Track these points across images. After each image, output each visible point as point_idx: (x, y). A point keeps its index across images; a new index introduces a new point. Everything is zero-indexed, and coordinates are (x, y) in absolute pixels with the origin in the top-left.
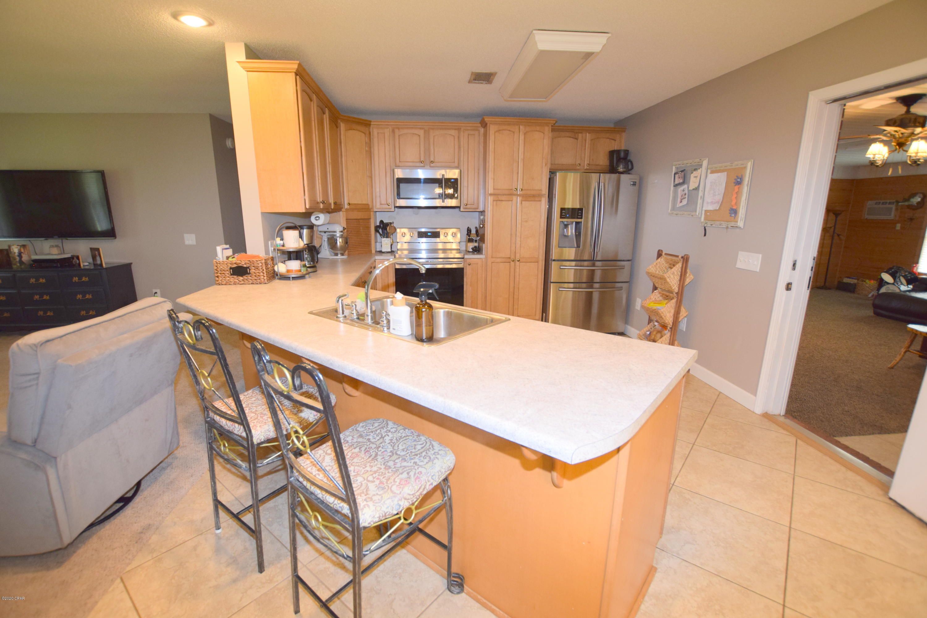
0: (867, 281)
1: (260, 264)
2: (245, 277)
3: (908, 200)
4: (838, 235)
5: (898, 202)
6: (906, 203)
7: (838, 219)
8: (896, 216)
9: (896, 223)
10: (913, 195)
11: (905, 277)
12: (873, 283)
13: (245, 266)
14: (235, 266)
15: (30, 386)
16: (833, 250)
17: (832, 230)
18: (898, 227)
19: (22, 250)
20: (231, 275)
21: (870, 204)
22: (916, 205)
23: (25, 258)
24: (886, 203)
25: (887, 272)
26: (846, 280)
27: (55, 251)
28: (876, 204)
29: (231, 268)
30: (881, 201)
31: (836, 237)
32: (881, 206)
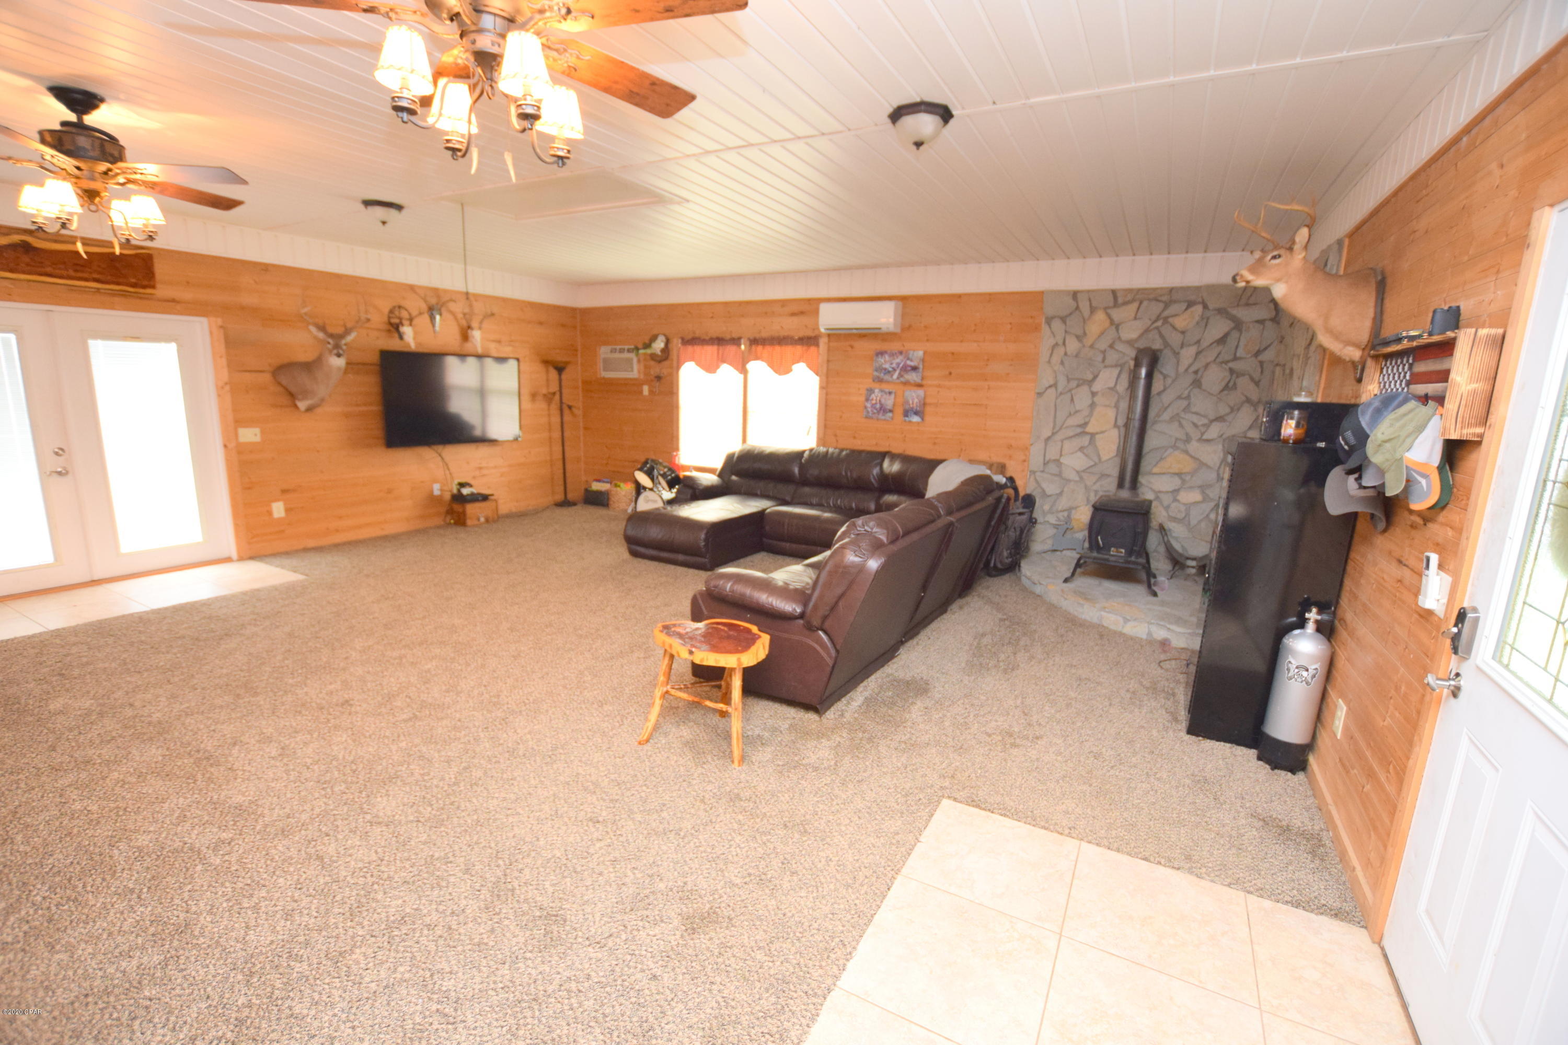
0: (622, 485)
3: (647, 346)
4: (570, 407)
5: (637, 349)
6: (649, 351)
7: (564, 376)
8: (639, 372)
9: (643, 384)
10: (654, 338)
11: (664, 476)
12: (626, 489)
16: (567, 434)
17: (557, 397)
18: (646, 390)
21: (604, 351)
22: (659, 353)
24: (621, 351)
25: (641, 469)
26: (596, 486)
28: (611, 352)
30: (618, 347)
31: (566, 411)
32: (617, 355)
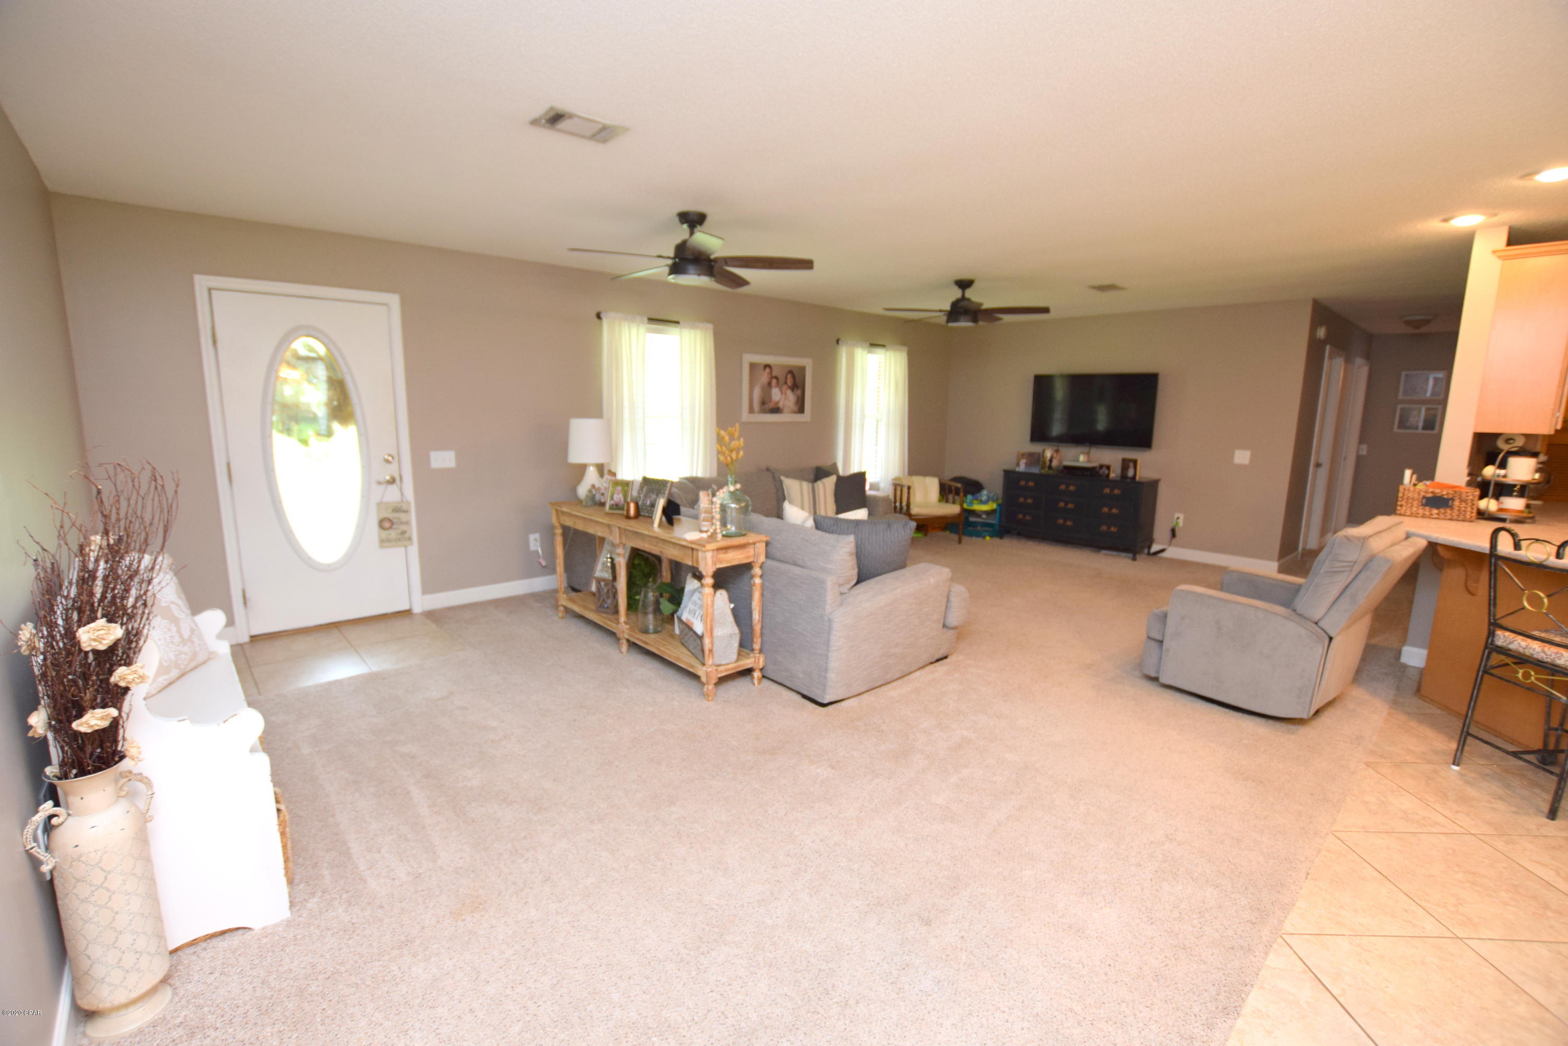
1: (1471, 497)
2: (1442, 510)
13: (1446, 497)
14: (1430, 495)
15: (1343, 571)
19: (1055, 455)
20: (1422, 505)
23: (1055, 463)
27: (1082, 458)
29: (1424, 497)
